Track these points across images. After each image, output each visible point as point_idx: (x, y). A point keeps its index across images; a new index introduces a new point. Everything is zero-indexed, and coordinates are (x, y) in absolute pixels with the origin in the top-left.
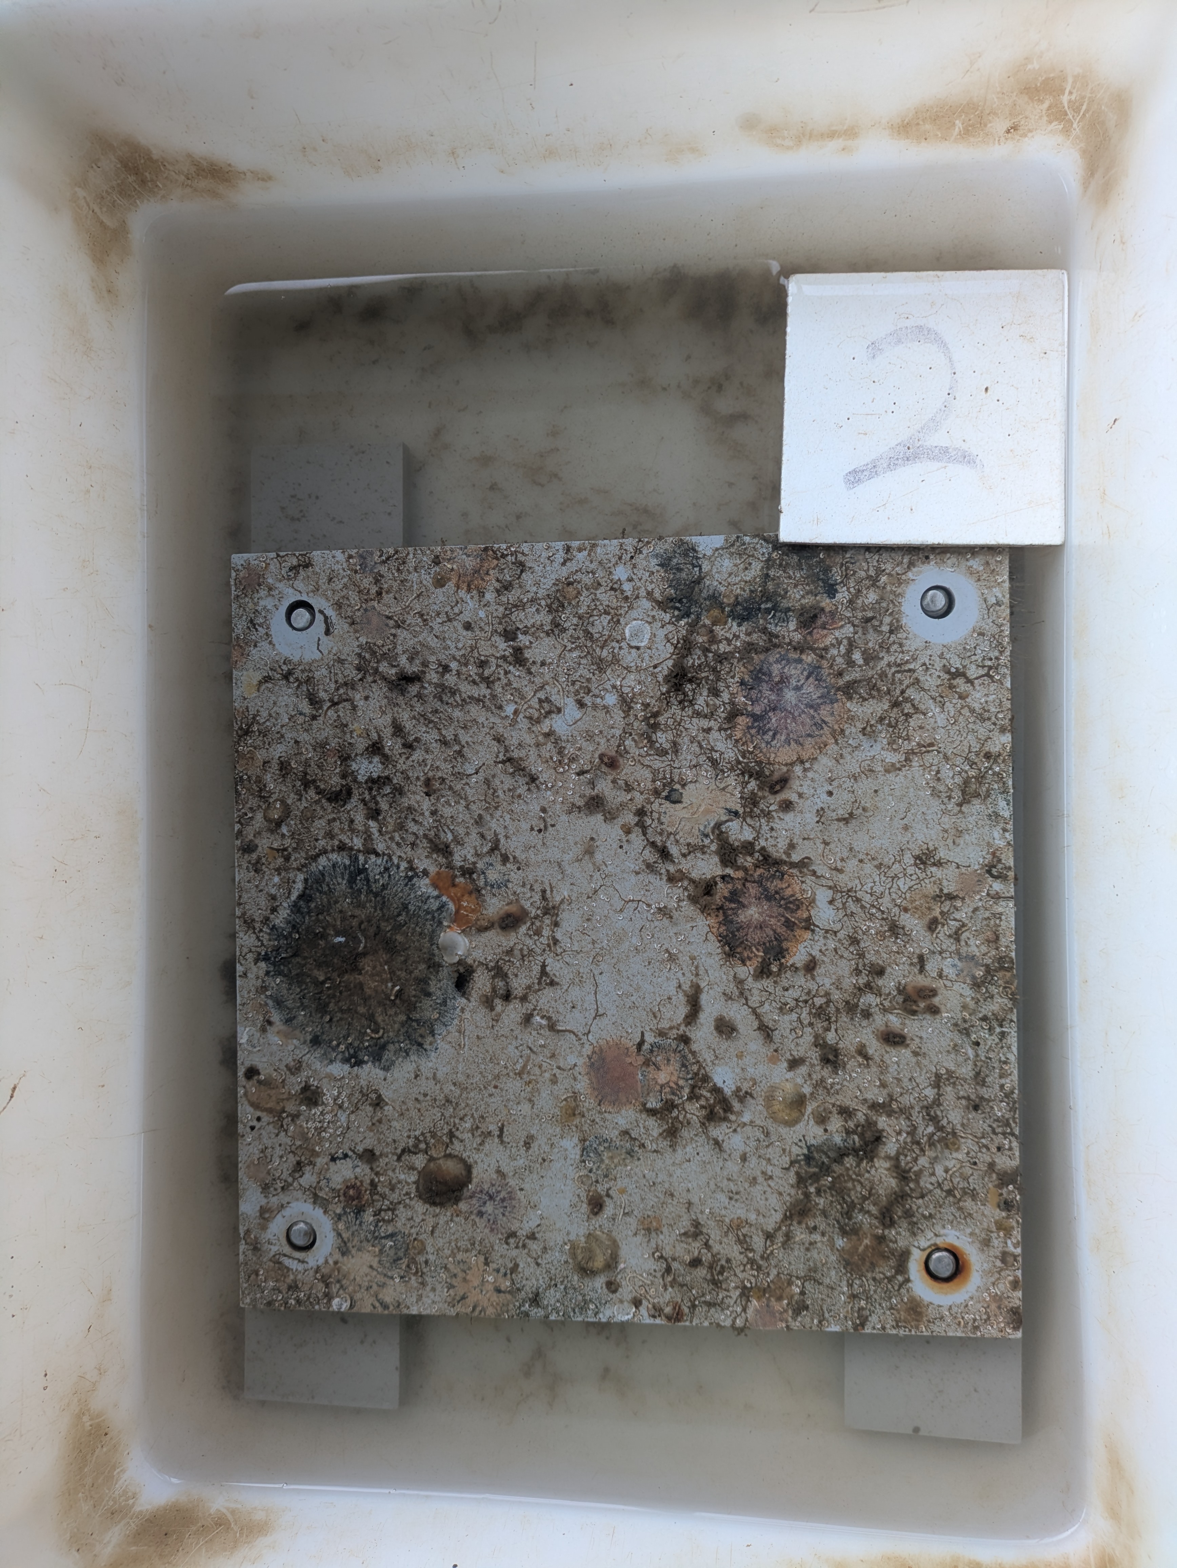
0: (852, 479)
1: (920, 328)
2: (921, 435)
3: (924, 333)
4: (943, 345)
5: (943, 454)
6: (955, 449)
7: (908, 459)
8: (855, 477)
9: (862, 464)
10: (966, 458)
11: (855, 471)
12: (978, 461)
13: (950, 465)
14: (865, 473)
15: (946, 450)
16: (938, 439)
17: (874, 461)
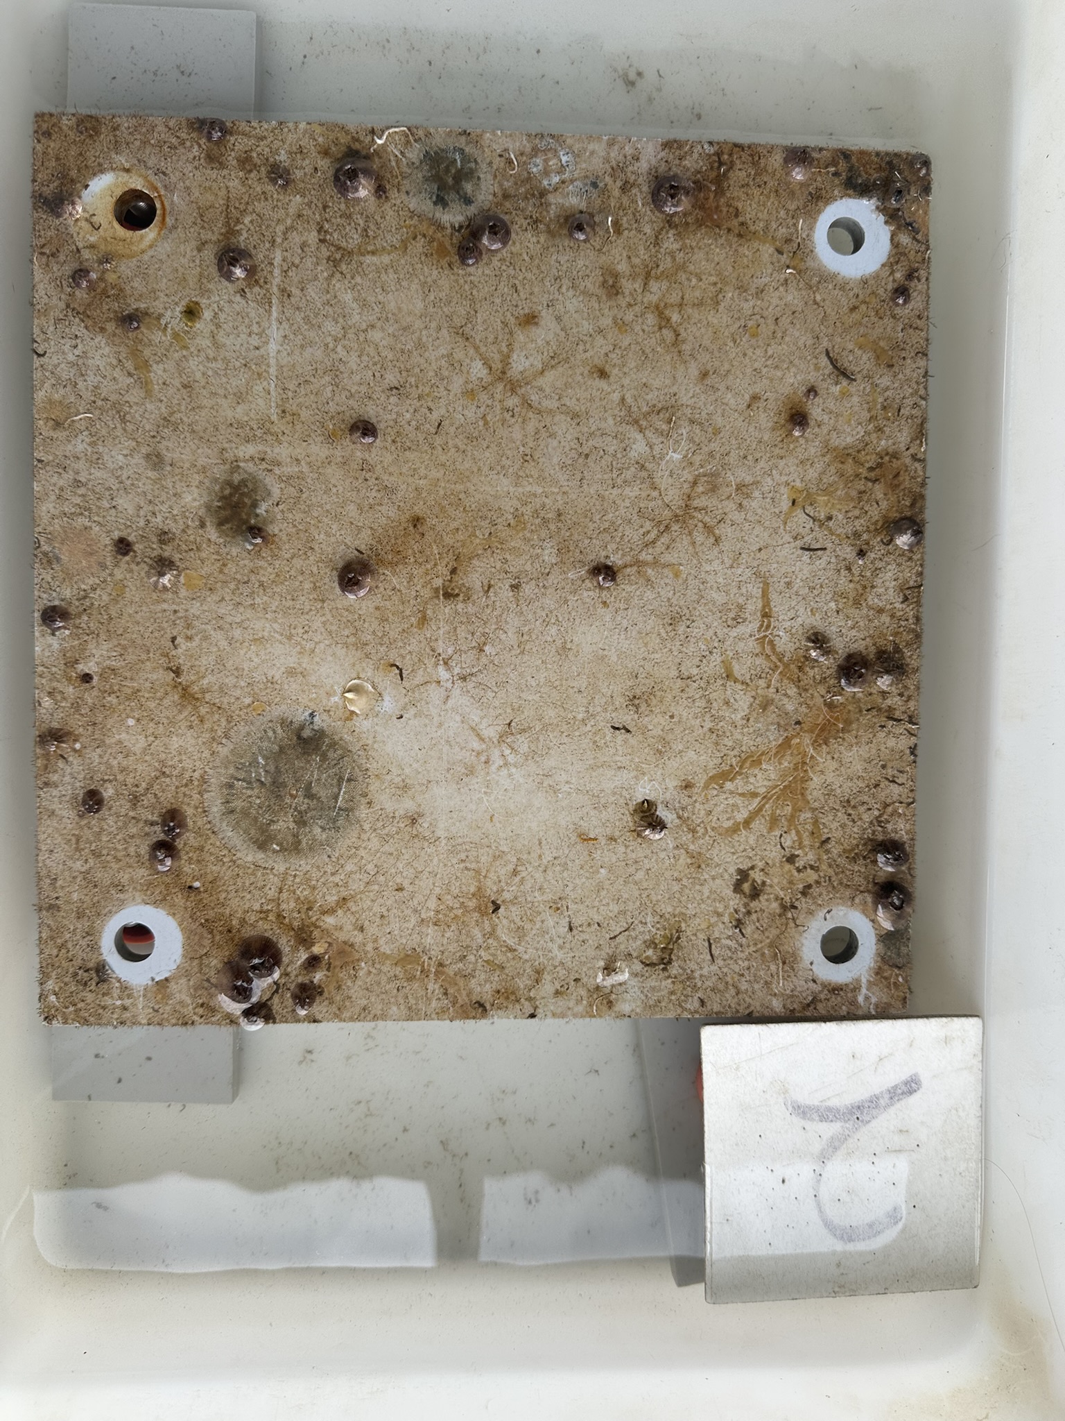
0: (913, 1085)
1: (850, 1240)
2: (847, 1132)
3: (847, 1234)
4: (828, 1224)
5: (826, 1114)
6: (812, 1120)
7: (859, 1107)
8: (911, 1086)
9: (903, 1102)
10: (802, 1111)
11: (911, 1092)
12: (790, 1109)
13: (816, 1103)
14: (900, 1091)
15: (823, 1118)
16: (830, 1129)
17: (892, 1105)
